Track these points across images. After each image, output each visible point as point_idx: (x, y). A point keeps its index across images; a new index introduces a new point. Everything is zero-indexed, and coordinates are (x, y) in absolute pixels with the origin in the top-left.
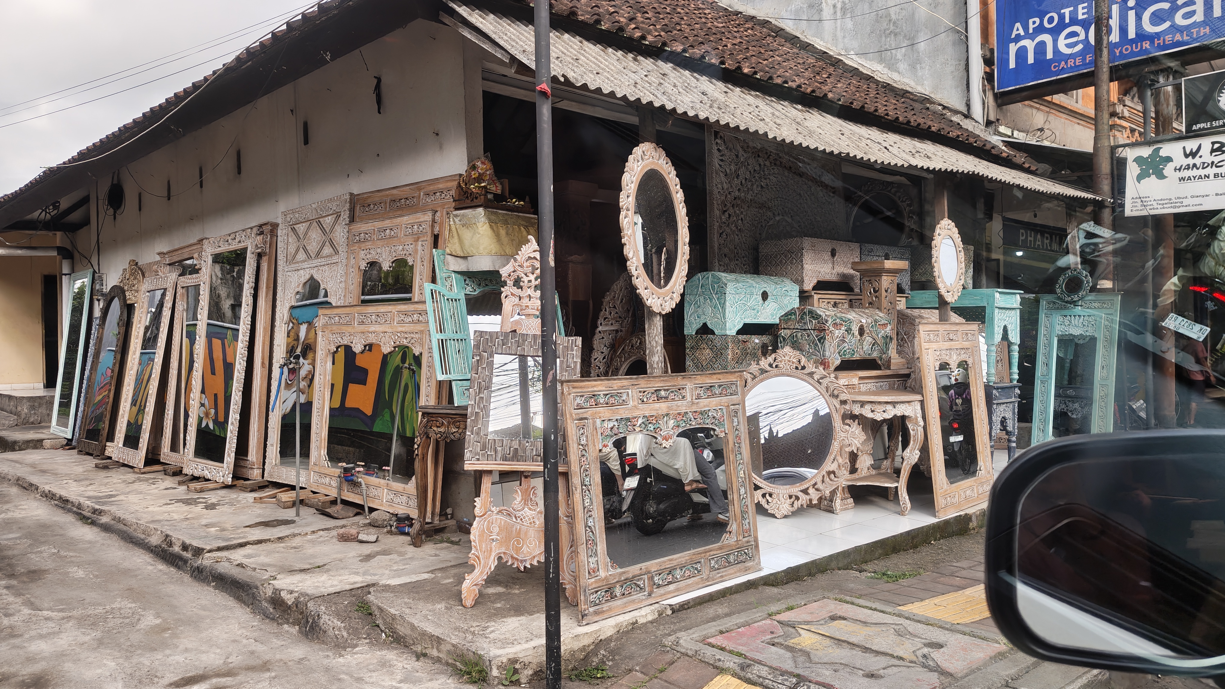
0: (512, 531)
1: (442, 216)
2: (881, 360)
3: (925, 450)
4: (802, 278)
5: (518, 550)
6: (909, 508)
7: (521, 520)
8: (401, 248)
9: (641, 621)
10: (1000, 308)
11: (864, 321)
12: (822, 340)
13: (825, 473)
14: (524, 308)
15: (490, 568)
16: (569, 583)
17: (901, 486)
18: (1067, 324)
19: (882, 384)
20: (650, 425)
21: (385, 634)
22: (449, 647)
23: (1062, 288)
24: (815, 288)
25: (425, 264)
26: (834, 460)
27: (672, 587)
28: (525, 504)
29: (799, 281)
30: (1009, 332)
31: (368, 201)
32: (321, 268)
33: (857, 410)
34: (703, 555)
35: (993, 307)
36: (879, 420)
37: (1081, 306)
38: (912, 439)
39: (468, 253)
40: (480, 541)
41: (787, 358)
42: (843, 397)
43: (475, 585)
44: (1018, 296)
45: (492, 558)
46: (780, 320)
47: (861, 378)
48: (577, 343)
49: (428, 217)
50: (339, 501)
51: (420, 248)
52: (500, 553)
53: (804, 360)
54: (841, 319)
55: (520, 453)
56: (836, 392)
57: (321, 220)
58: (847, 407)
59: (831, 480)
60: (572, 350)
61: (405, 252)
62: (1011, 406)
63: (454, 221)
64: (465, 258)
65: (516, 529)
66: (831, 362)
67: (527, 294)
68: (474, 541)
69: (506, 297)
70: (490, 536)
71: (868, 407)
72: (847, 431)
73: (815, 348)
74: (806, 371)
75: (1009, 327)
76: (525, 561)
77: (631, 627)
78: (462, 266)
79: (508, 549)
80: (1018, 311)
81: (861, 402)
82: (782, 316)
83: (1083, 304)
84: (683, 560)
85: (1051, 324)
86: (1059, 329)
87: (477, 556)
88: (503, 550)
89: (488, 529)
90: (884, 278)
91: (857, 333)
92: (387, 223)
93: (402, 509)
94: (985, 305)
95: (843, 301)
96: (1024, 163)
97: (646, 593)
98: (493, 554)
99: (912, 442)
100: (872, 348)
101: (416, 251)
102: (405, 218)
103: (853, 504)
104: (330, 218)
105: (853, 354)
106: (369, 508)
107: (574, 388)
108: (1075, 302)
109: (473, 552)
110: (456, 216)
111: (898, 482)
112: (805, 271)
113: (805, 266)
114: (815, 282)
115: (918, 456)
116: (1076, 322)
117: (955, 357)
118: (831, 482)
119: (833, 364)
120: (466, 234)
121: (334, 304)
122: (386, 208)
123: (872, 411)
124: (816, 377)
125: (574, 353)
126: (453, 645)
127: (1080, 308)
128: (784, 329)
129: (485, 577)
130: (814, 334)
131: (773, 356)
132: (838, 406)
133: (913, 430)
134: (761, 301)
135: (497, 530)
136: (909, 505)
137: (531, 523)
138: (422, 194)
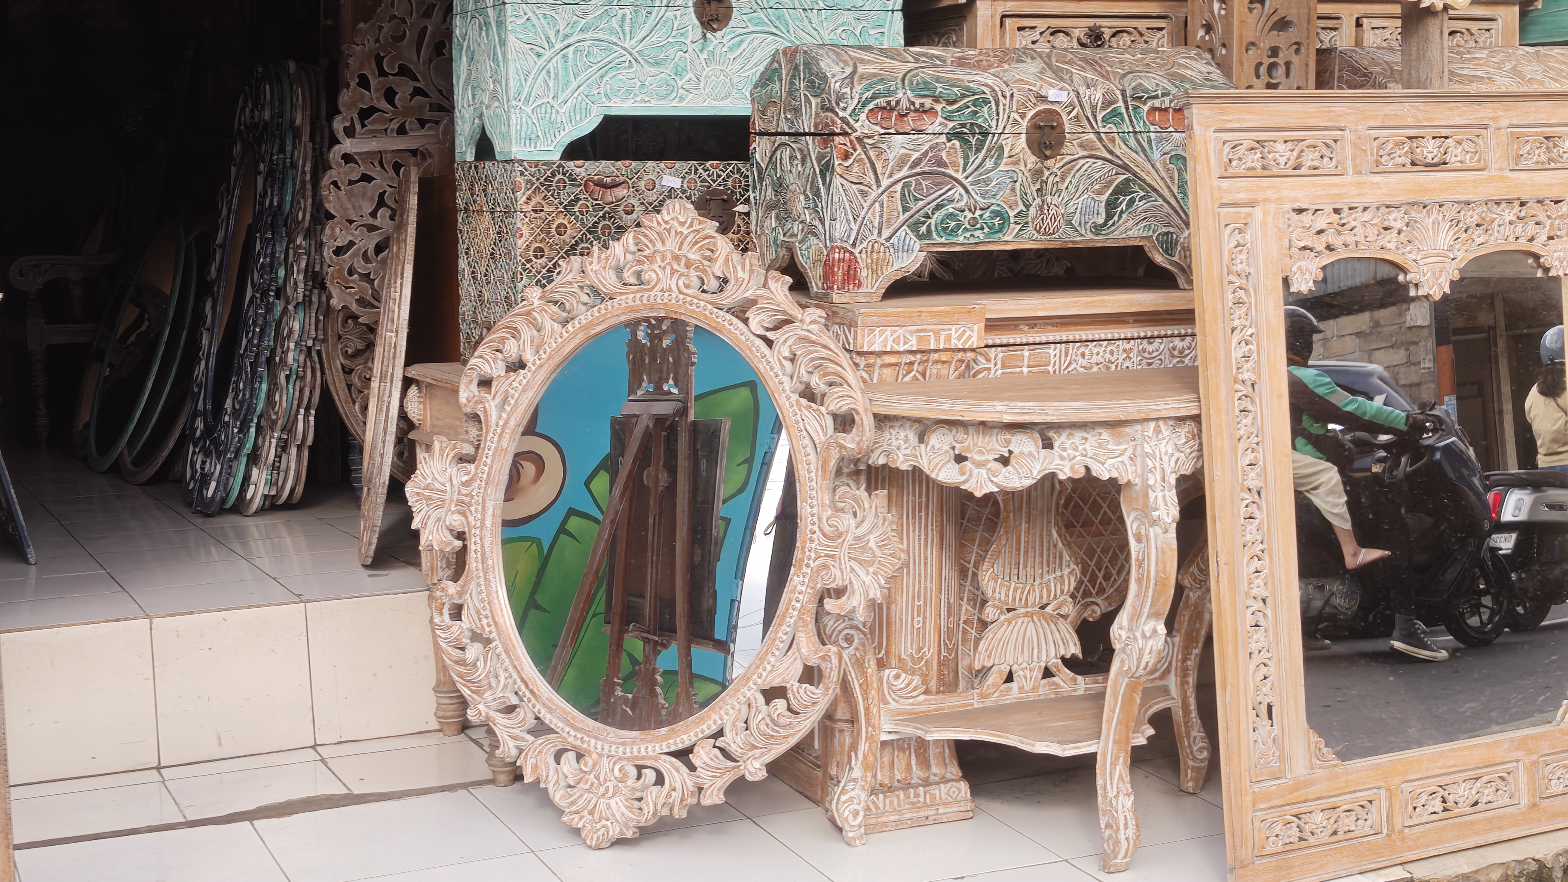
17: (1105, 756)
26: (787, 645)
33: (898, 452)
36: (981, 493)
38: (1134, 573)
46: (752, 102)
47: (992, 325)
56: (817, 382)
58: (850, 439)
66: (863, 259)
71: (940, 440)
72: (840, 535)
74: (729, 295)
81: (918, 421)
82: (755, 86)
91: (1018, 145)
99: (1133, 587)
103: (971, 802)
105: (999, 230)
119: (877, 265)
123: (960, 459)
128: (760, 134)
132: (820, 437)
133: (1136, 536)
134: (696, 32)
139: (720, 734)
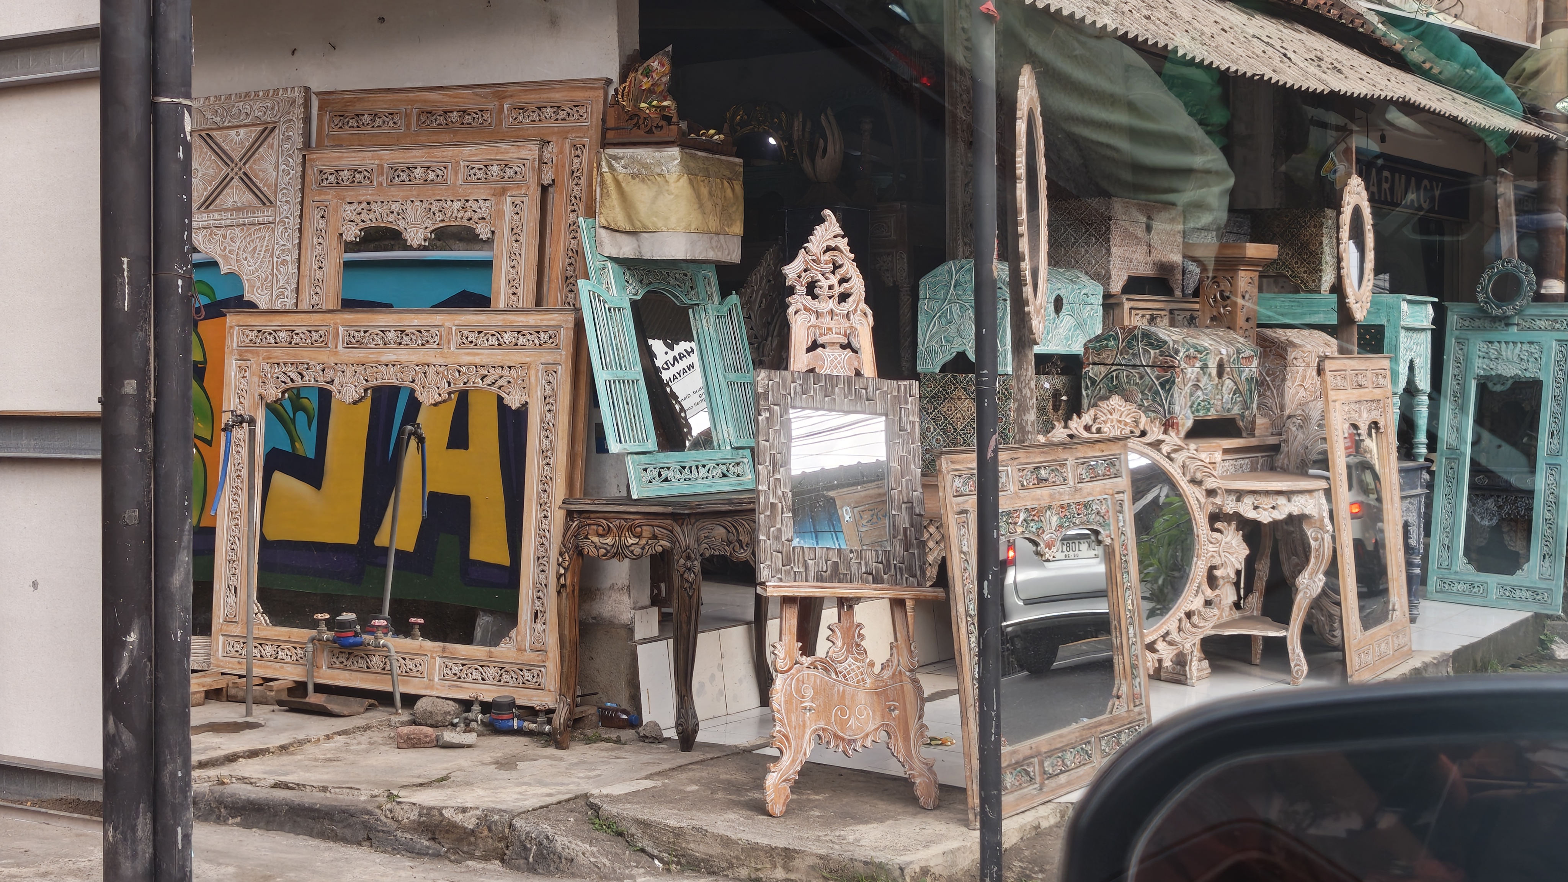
0: (832, 695)
1: (561, 152)
2: (1243, 421)
3: (1332, 571)
4: (1108, 272)
5: (843, 724)
6: (1305, 672)
7: (845, 676)
8: (457, 205)
9: (1045, 824)
10: (1408, 329)
11: (1224, 351)
12: (1168, 384)
13: (1183, 615)
14: (824, 331)
15: (805, 754)
16: (921, 775)
17: (1292, 636)
18: (1493, 357)
19: (1242, 462)
20: (1032, 524)
21: (661, 860)
22: (810, 861)
23: (1487, 293)
24: (1126, 290)
25: (522, 239)
26: (1197, 592)
27: (1063, 778)
28: (848, 651)
29: (1104, 278)
30: (1417, 372)
31: (359, 107)
32: (220, 232)
33: (1230, 506)
34: (1093, 731)
35: (1397, 328)
36: (1265, 522)
37: (1517, 325)
38: (1313, 554)
39: (644, 226)
40: (788, 712)
41: (1115, 416)
42: (1210, 483)
43: (785, 780)
44: (1430, 308)
45: (807, 737)
46: (1086, 348)
48: (913, 392)
49: (530, 151)
50: (310, 688)
51: (508, 209)
52: (817, 730)
53: (1143, 419)
54: (1194, 346)
55: (842, 570)
56: (1199, 476)
57: (214, 134)
58: (1218, 500)
59: (1194, 626)
60: (906, 403)
61: (469, 214)
62: (1415, 501)
63: (611, 167)
64: (633, 233)
65: (838, 691)
66: (1181, 422)
67: (828, 309)
68: (778, 712)
69: (796, 313)
70: (802, 702)
71: (1248, 500)
72: (1218, 542)
73: (1154, 400)
74: (1149, 438)
75: (1418, 362)
76: (855, 741)
77: (1033, 834)
78: (627, 248)
79: (828, 723)
80: (1429, 333)
81: (1237, 491)
82: (1090, 341)
83: (1521, 322)
84: (1072, 738)
85: (1467, 358)
86: (1479, 366)
87: (784, 735)
88: (822, 724)
89: (798, 691)
90: (1241, 274)
91: (1214, 372)
92: (417, 155)
93: (490, 691)
94: (1383, 321)
95: (1162, 313)
96: (1424, 62)
97: (1037, 786)
98: (808, 732)
99: (1312, 560)
100: (1232, 399)
101: (500, 214)
102: (467, 150)
103: (1209, 670)
104: (242, 131)
105: (1208, 410)
106: (403, 695)
107: (952, 462)
108: (1508, 317)
109: (778, 728)
110: (616, 158)
111: (1287, 630)
112: (1112, 259)
113: (1114, 250)
114: (1126, 278)
115: (1321, 584)
116: (1509, 353)
117: (1365, 415)
118: (1194, 630)
119: (1183, 425)
120: (641, 194)
121: (263, 305)
122: (408, 126)
123: (1256, 508)
124: (1165, 449)
125: (909, 406)
126: (821, 857)
127: (1515, 328)
128: (1094, 364)
129: (799, 769)
130: (1152, 373)
131: (1092, 412)
132: (1203, 500)
133: (1316, 540)
134: (1053, 315)
135: (810, 693)
136: (1305, 668)
137: (858, 682)
138: (506, 106)
139: (1167, 633)
